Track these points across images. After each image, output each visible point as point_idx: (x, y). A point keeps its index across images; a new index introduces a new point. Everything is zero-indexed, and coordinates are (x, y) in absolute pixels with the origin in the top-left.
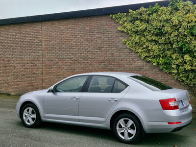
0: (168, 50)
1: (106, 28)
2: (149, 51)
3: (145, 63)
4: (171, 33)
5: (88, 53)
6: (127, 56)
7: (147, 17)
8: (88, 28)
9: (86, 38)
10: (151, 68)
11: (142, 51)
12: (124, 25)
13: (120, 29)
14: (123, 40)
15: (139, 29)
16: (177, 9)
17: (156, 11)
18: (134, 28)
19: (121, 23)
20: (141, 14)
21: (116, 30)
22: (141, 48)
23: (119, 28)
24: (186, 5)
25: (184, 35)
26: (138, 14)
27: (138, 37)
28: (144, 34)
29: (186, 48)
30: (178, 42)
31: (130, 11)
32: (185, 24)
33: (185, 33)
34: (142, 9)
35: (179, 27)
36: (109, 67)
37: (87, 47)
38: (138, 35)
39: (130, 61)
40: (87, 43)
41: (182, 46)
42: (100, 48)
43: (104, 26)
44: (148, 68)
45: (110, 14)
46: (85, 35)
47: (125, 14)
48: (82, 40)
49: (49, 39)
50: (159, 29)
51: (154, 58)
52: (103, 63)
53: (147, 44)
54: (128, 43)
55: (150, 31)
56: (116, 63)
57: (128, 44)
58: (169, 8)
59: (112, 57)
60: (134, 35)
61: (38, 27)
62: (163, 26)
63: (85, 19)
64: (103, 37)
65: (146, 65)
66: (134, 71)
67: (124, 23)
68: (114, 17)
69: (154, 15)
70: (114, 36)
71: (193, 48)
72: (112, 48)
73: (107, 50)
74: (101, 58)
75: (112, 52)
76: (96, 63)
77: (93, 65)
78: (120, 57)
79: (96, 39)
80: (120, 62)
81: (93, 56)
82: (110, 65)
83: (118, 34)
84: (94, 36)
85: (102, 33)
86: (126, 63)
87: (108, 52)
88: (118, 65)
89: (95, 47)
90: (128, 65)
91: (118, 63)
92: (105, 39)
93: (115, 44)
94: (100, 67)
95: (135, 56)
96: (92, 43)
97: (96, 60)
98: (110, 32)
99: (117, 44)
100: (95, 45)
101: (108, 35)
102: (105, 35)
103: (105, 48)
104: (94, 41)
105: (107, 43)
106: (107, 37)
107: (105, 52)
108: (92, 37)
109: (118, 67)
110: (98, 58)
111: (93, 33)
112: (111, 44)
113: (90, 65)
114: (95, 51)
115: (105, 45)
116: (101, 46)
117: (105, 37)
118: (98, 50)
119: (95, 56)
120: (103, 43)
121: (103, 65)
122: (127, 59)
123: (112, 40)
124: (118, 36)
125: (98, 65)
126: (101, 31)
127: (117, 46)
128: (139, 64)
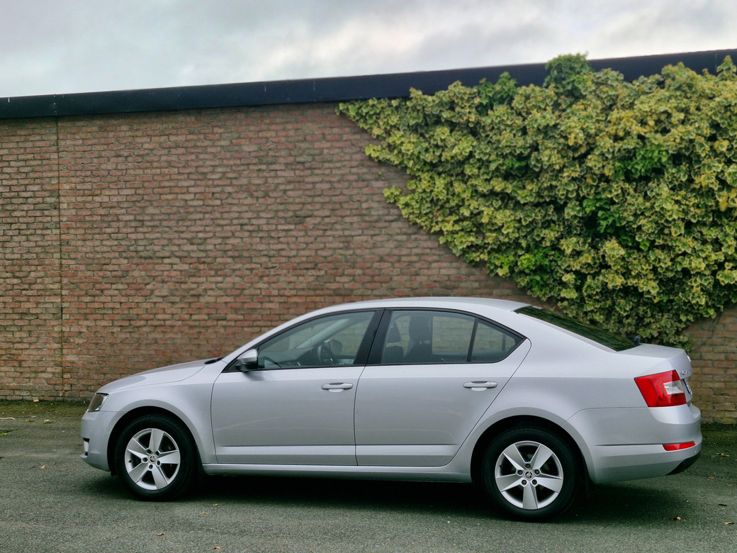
0: (547, 224)
1: (322, 150)
2: (479, 229)
3: (464, 270)
4: (561, 171)
5: (251, 237)
6: (400, 245)
7: (473, 118)
8: (253, 148)
9: (244, 181)
10: (486, 287)
11: (457, 228)
12: (390, 140)
13: (374, 155)
14: (387, 193)
15: (446, 155)
16: (575, 95)
17: (507, 99)
18: (427, 150)
19: (376, 131)
20: (452, 106)
21: (358, 157)
22: (454, 218)
23: (372, 151)
24: (604, 83)
25: (603, 178)
26: (441, 104)
27: (440, 183)
28: (463, 174)
29: (610, 220)
30: (580, 200)
31: (415, 93)
32: (605, 143)
33: (607, 172)
34: (456, 88)
35: (583, 150)
36: (334, 286)
37: (249, 215)
38: (439, 174)
39: (411, 263)
40: (246, 202)
41: (594, 213)
42: (299, 219)
43: (312, 142)
44: (476, 285)
45: (335, 102)
46: (240, 173)
47: (394, 103)
48: (229, 189)
49: (88, 186)
50: (520, 158)
51: (498, 250)
52: (313, 272)
53: (474, 204)
54: (403, 200)
55: (484, 164)
56: (359, 272)
57: (407, 205)
58: (551, 91)
59: (347, 248)
60: (425, 176)
61: (42, 138)
62: (535, 148)
63: (241, 116)
64: (310, 179)
65: (468, 275)
67: (388, 133)
68: (352, 113)
69: (500, 110)
70: (352, 178)
71: (631, 218)
72: (343, 217)
73: (328, 224)
74: (302, 253)
75: (347, 233)
76: (285, 271)
77: (275, 279)
78: (375, 251)
79: (282, 187)
80: (376, 265)
81: (272, 246)
82: (338, 279)
83: (365, 170)
84: (276, 177)
85: (307, 165)
86: (397, 271)
87: (329, 233)
88: (368, 278)
89: (281, 214)
90: (405, 278)
91: (368, 271)
92: (318, 186)
93: (356, 205)
94: (301, 286)
95: (429, 244)
96: (270, 201)
97: (284, 260)
98: (338, 165)
99: (365, 205)
100: (281, 207)
101: (327, 172)
102: (317, 171)
103: (319, 219)
104: (275, 194)
105: (327, 199)
106: (327, 179)
107: (320, 233)
108: (266, 178)
109: (368, 285)
110: (294, 253)
111: (273, 167)
112: (340, 203)
113: (261, 277)
114: (280, 227)
115: (318, 206)
116: (301, 210)
117: (317, 179)
118: (292, 227)
119: (280, 246)
120: (309, 200)
121: (311, 279)
122: (400, 256)
123: (345, 192)
124: (368, 177)
125: (293, 279)
126: (301, 159)
127: (364, 212)
128: (443, 271)
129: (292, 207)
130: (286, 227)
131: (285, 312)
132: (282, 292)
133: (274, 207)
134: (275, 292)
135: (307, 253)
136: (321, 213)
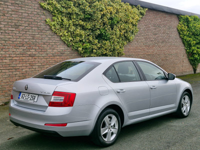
3: (66, 48)
6: (50, 39)
10: (71, 53)
22: (66, 31)
23: (43, 4)
30: (99, 29)
36: (29, 53)
39: (52, 45)
42: (17, 26)
44: (69, 53)
50: (90, 15)
52: (22, 48)
53: (73, 27)
56: (38, 48)
59: (33, 39)
60: (59, 16)
65: (67, 50)
66: (56, 56)
70: (35, 13)
72: (32, 27)
73: (27, 29)
74: (18, 40)
75: (33, 33)
76: (11, 47)
77: (7, 50)
78: (42, 40)
79: (10, 12)
80: (43, 45)
81: (6, 37)
82: (31, 50)
83: (39, 11)
84: (8, 8)
85: (20, 5)
86: (48, 48)
87: (27, 33)
88: (40, 50)
89: (10, 24)
90: (51, 50)
91: (40, 48)
92: (23, 14)
93: (36, 23)
94: (18, 53)
95: (57, 39)
96: (5, 18)
97: (11, 42)
98: (30, 7)
99: (39, 24)
100: (10, 21)
101: (27, 9)
102: (23, 8)
103: (24, 27)
104: (7, 15)
105: (27, 20)
106: (27, 12)
107: (24, 32)
108: (4, 7)
109: (40, 53)
110: (15, 40)
111: (7, 4)
112: (31, 22)
113: (2, 49)
114: (9, 29)
115: (24, 22)
116: (17, 23)
117: (23, 11)
118: (14, 29)
119: (9, 37)
120: (20, 19)
121: (22, 50)
122: (49, 43)
123: (33, 18)
124: (40, 13)
125: (15, 50)
126: (17, 2)
127: (39, 26)
128: (61, 48)
129: (14, 21)
130: (12, 29)
131: (11, 63)
132: (10, 55)
133: (7, 20)
134: (8, 55)
135: (19, 40)
136: (24, 25)
